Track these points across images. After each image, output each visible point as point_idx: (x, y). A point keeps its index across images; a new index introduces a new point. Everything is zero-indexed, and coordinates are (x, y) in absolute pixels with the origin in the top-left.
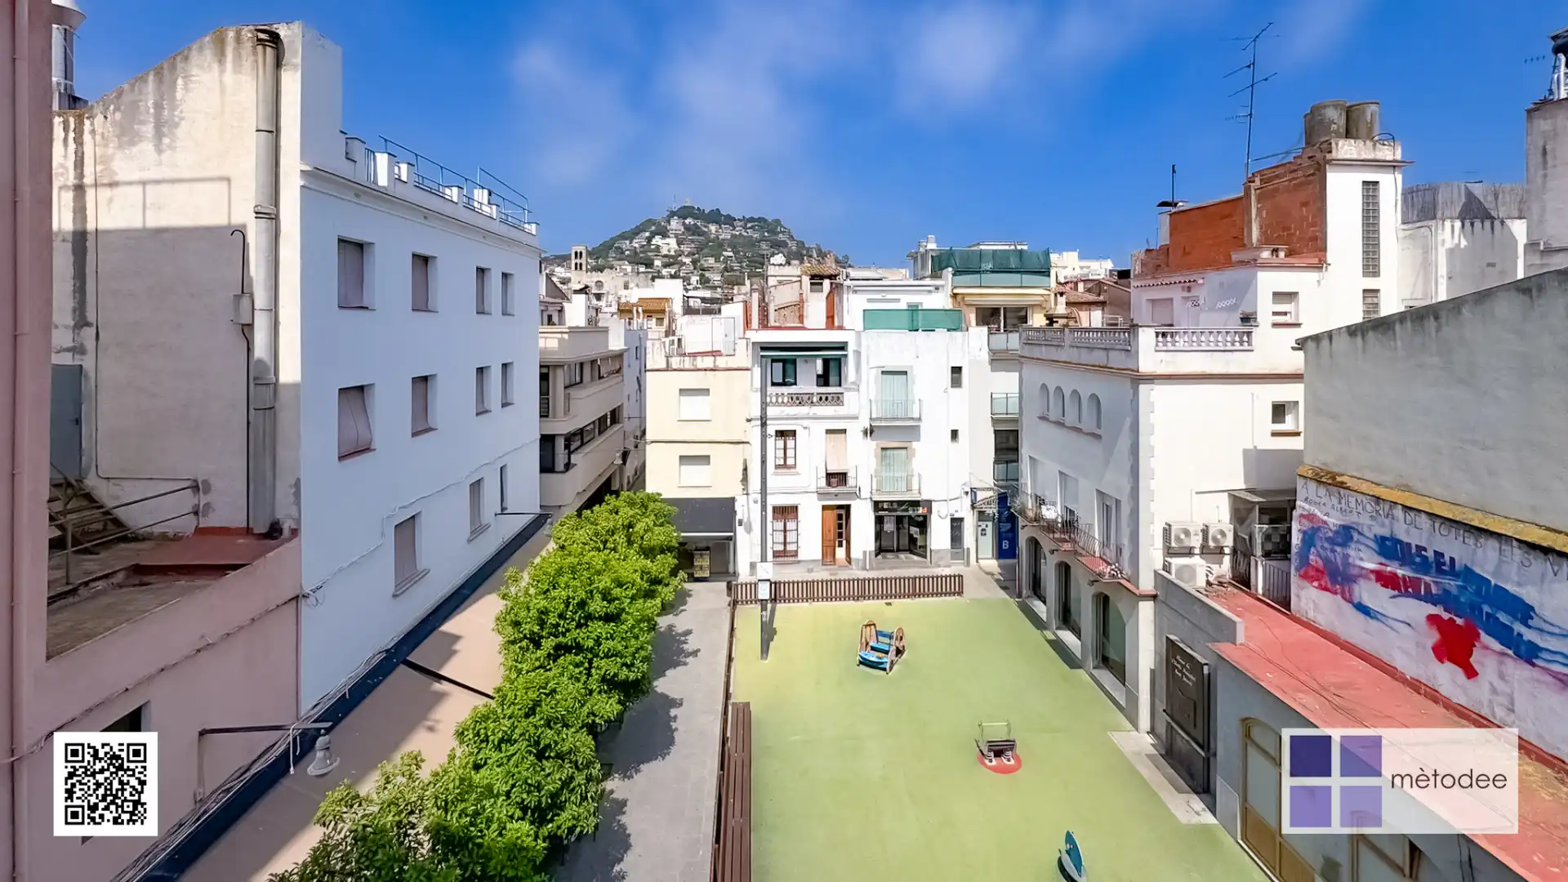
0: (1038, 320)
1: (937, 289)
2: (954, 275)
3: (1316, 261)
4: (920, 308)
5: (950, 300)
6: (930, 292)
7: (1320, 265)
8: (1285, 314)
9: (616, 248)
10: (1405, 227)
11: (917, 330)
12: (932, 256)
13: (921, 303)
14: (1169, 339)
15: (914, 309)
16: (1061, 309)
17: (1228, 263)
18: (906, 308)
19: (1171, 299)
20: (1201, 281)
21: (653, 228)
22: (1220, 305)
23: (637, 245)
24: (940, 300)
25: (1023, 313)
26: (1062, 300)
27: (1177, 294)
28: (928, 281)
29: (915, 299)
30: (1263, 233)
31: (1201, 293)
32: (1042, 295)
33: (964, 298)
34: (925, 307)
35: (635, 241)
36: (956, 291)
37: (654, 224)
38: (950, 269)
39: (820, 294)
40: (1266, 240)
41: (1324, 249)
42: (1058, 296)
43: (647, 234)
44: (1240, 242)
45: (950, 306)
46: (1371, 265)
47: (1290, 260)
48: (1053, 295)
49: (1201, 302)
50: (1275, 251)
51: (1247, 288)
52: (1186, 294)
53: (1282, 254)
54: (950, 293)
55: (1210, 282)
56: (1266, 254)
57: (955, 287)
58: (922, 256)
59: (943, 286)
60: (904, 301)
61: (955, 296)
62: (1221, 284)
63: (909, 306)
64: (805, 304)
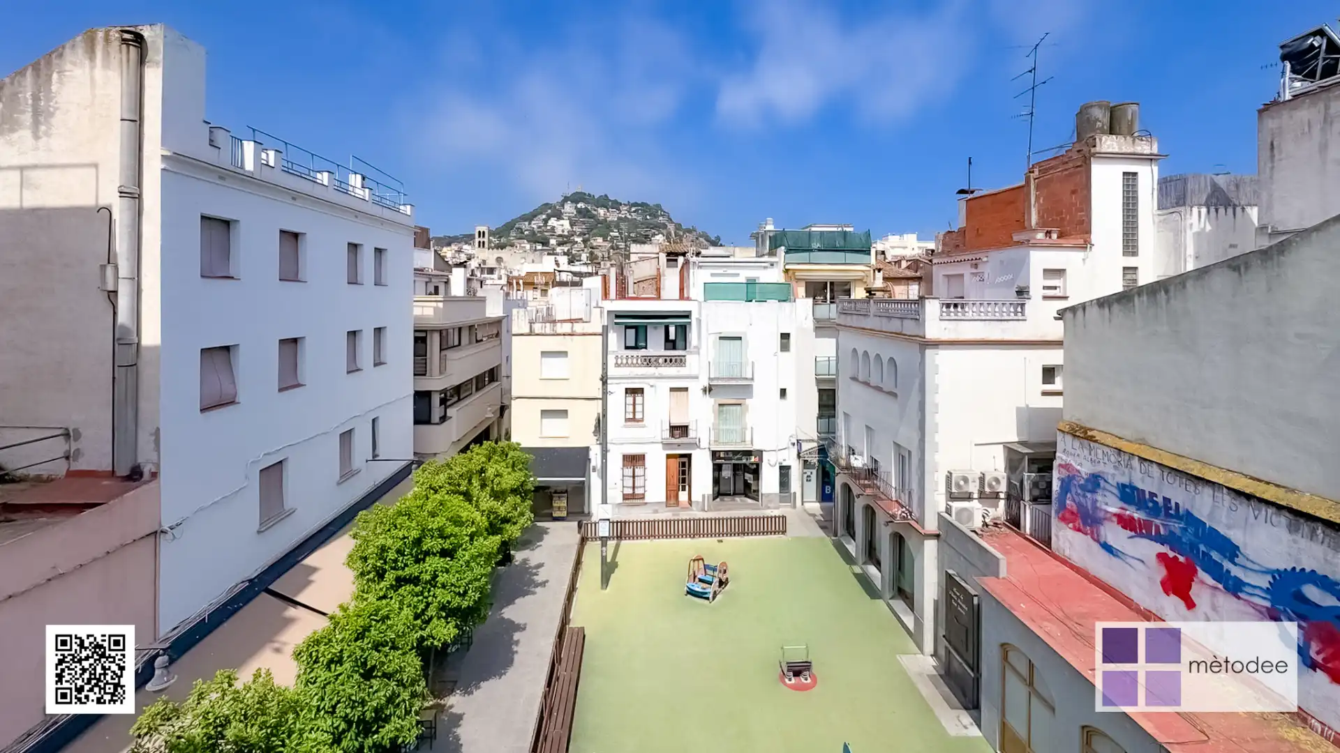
0: (859, 293)
1: (772, 265)
2: (786, 253)
3: (1081, 241)
4: (757, 282)
5: (783, 274)
6: (765, 267)
7: (1086, 245)
8: (1055, 288)
9: (516, 228)
10: (1160, 212)
11: (751, 301)
12: (770, 237)
13: (758, 278)
14: (959, 309)
15: (751, 283)
16: (879, 283)
17: (1009, 243)
18: (744, 281)
19: (962, 275)
20: (985, 259)
21: (549, 211)
22: (999, 280)
23: (535, 226)
24: (774, 275)
25: (847, 287)
26: (879, 276)
27: (966, 270)
28: (766, 259)
29: (752, 273)
30: (1041, 216)
31: (986, 269)
32: (863, 271)
33: (794, 273)
34: (761, 282)
35: (533, 222)
36: (787, 267)
37: (550, 208)
38: (783, 248)
39: (675, 269)
40: (1043, 223)
41: (1089, 232)
42: (876, 272)
43: (544, 217)
44: (1022, 225)
45: (783, 281)
46: (1130, 246)
47: (1061, 241)
48: (872, 272)
49: (986, 276)
50: (1048, 233)
51: (1022, 265)
52: (975, 271)
53: (1054, 236)
54: (782, 268)
55: (993, 260)
56: (1040, 236)
57: (787, 264)
58: (762, 236)
59: (777, 262)
60: (743, 275)
61: (787, 271)
62: (1002, 262)
63: (748, 280)
64: (662, 278)
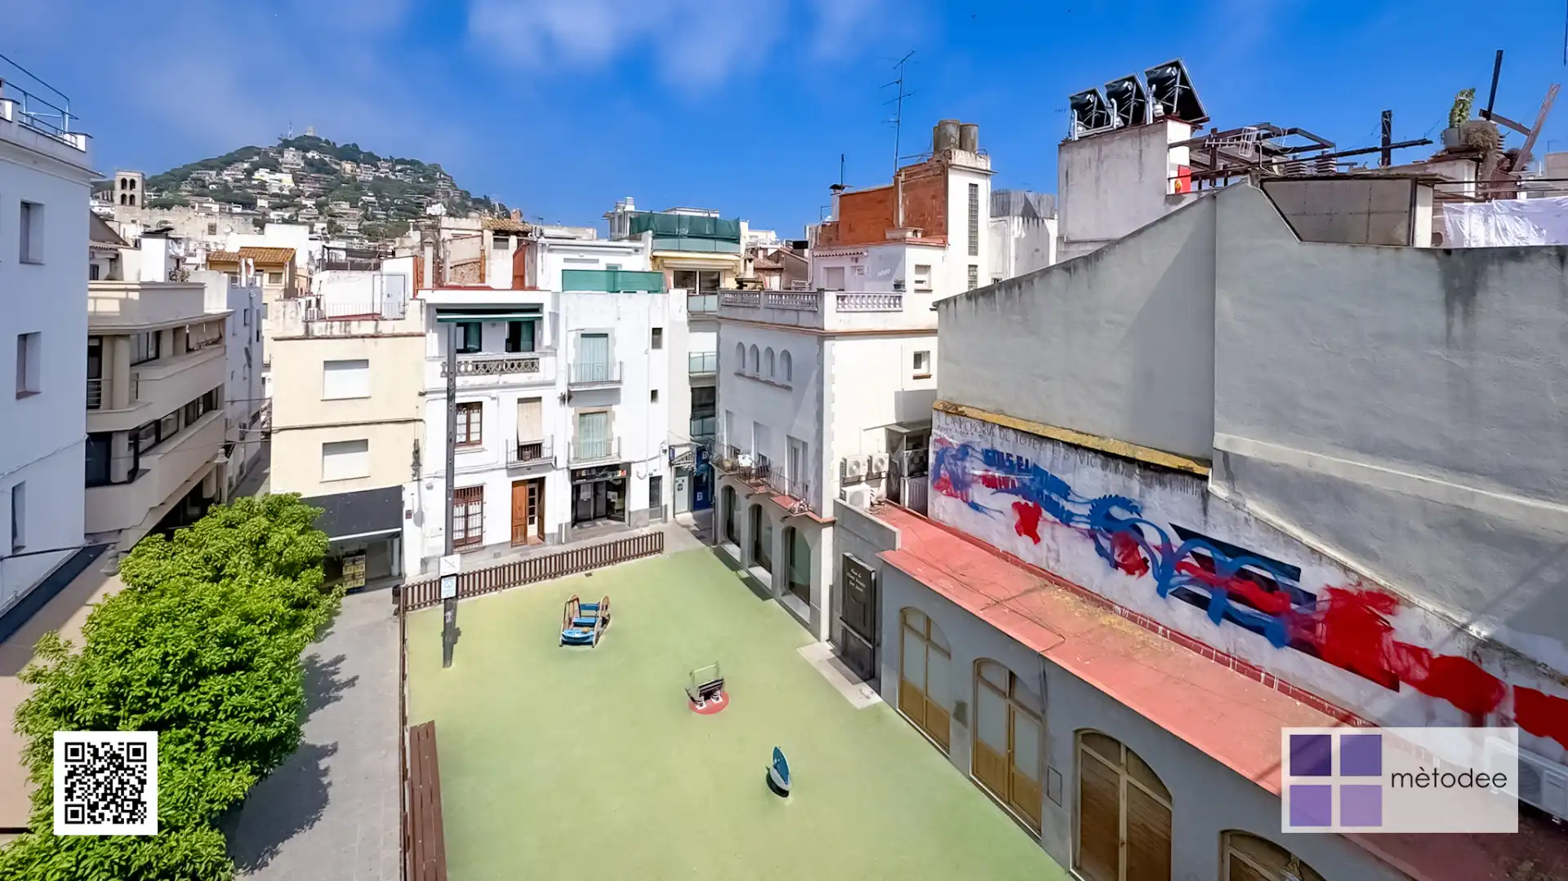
0: (729, 284)
1: (636, 250)
2: (653, 238)
3: (942, 241)
4: (620, 270)
5: (650, 262)
6: (629, 253)
7: (944, 245)
8: (923, 282)
9: (195, 180)
10: (993, 220)
11: (618, 292)
12: (631, 219)
13: (621, 265)
14: (846, 302)
15: (612, 271)
16: (750, 274)
17: (883, 240)
18: (605, 269)
19: (843, 268)
20: (865, 254)
21: (256, 158)
22: (880, 274)
23: (229, 178)
24: (639, 263)
25: (715, 277)
26: (750, 266)
27: (847, 264)
28: (625, 243)
29: (613, 260)
30: (906, 216)
31: (866, 263)
32: (732, 261)
33: (662, 261)
34: (623, 269)
35: (225, 172)
36: (655, 254)
37: (258, 154)
38: (650, 232)
39: (505, 251)
40: (909, 223)
41: (946, 233)
43: (246, 166)
44: (891, 223)
45: (650, 269)
46: (973, 245)
47: (925, 240)
48: (742, 261)
49: (865, 271)
50: (915, 232)
51: (897, 261)
52: (854, 264)
53: (919, 235)
54: (649, 254)
55: (873, 255)
56: (909, 234)
57: (655, 250)
58: (620, 217)
59: (643, 248)
60: (604, 262)
61: (654, 258)
62: (880, 257)
63: (608, 267)
64: (487, 262)
